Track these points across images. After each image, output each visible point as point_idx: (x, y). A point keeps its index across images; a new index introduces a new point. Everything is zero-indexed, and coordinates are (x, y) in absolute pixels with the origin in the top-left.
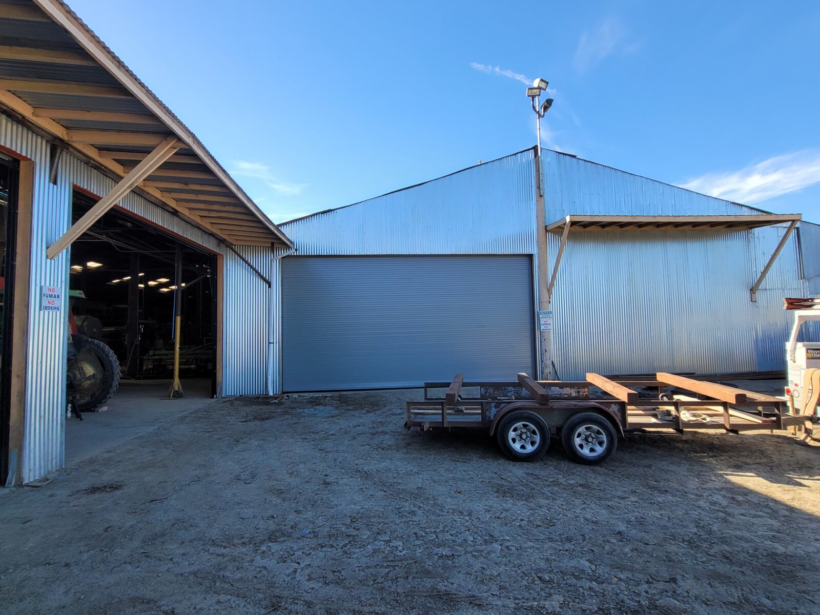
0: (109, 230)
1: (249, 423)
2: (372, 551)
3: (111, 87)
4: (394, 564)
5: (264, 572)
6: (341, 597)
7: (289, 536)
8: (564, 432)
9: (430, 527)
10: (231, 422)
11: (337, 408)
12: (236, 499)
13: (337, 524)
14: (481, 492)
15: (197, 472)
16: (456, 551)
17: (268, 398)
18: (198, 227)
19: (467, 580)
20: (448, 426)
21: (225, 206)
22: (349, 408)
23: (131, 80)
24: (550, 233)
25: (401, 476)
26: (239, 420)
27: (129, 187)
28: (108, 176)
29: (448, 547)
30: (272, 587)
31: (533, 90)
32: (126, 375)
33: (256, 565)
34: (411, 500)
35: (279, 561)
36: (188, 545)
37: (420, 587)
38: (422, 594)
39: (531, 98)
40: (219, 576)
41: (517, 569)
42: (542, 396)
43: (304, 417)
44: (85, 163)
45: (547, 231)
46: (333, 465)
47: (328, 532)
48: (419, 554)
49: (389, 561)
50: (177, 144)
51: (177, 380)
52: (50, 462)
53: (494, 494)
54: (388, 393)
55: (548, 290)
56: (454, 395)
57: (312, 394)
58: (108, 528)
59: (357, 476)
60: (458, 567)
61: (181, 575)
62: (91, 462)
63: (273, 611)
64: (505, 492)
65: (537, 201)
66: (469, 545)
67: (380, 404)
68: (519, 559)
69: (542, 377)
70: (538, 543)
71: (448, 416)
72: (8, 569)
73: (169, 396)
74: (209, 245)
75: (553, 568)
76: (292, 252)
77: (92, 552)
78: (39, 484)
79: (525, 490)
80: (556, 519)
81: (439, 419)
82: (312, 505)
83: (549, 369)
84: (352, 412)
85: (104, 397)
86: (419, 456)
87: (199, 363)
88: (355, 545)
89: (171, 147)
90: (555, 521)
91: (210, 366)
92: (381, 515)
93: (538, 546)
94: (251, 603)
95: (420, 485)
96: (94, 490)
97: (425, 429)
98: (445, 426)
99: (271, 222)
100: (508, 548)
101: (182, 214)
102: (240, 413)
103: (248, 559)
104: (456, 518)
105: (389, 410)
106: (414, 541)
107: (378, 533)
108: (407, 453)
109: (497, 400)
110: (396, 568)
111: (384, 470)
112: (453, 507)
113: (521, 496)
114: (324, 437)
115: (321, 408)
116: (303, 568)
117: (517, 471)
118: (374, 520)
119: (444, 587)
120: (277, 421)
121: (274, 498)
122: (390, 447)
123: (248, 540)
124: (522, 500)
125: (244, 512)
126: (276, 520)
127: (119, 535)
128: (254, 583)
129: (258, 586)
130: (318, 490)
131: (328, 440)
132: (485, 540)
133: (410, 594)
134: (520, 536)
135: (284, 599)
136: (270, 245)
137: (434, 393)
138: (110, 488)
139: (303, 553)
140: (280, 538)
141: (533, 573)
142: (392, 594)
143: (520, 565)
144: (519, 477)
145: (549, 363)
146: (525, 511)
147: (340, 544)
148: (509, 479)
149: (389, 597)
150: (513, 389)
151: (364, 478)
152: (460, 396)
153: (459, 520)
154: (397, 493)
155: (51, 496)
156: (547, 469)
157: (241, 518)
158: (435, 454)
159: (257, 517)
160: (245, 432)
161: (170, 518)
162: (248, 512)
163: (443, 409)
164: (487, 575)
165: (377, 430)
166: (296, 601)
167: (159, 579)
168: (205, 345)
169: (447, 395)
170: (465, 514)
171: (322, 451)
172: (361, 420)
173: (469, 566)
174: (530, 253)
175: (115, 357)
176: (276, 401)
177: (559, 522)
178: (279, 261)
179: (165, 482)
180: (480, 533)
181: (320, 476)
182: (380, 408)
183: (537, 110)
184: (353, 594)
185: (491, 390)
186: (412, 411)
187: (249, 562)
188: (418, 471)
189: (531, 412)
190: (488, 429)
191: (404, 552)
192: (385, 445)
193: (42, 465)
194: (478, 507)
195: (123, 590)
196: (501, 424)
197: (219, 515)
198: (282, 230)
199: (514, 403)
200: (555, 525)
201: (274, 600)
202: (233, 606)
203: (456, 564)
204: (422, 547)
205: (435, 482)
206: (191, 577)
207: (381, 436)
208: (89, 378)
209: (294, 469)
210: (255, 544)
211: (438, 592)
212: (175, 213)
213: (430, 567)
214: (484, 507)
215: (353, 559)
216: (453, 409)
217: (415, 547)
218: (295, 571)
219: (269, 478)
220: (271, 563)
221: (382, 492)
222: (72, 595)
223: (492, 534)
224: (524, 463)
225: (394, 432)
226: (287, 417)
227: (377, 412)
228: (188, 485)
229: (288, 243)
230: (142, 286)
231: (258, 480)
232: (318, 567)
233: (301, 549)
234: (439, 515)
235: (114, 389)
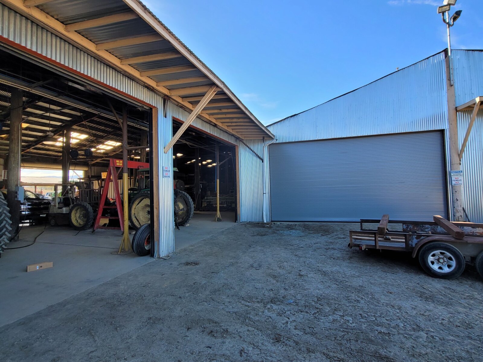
0: (186, 137)
1: (255, 237)
2: (332, 320)
3: (189, 65)
4: (347, 330)
5: (270, 319)
6: (315, 343)
7: (282, 302)
8: (478, 261)
9: (370, 312)
10: (246, 236)
11: (303, 232)
12: (252, 277)
13: (309, 300)
14: (407, 295)
15: (232, 261)
16: (391, 331)
17: (264, 224)
18: (226, 132)
19: (402, 352)
20: (379, 249)
21: (239, 119)
22: (310, 232)
23: (196, 60)
24: (460, 112)
25: (347, 277)
26: (250, 235)
27: (196, 115)
28: (186, 111)
29: (385, 327)
30: (275, 328)
31: (443, 7)
32: (196, 209)
33: (266, 315)
34: (356, 293)
35: (278, 315)
36: (231, 298)
37: (367, 349)
38: (369, 354)
39: (441, 14)
40: (247, 316)
41: (442, 353)
42: (458, 233)
43: (284, 236)
44: (177, 106)
45: (457, 111)
46: (304, 265)
47: (304, 303)
48: (364, 328)
49: (344, 328)
50: (216, 89)
51: (218, 212)
52: (169, 248)
53: (418, 298)
54: (334, 224)
55: (459, 155)
56: (384, 228)
57: (288, 223)
58: (195, 283)
59: (319, 274)
60: (394, 342)
61: (229, 312)
62: (185, 250)
63: (276, 342)
64: (426, 298)
65: (448, 90)
66: (401, 329)
67: (330, 231)
68: (443, 347)
69: (454, 219)
70: (458, 338)
71: (379, 242)
72: (158, 295)
73: (215, 220)
74: (232, 141)
75: (474, 359)
76: (274, 141)
77: (189, 293)
78: (166, 258)
79: (444, 299)
80: (474, 324)
81: (373, 243)
82: (294, 286)
83: (460, 213)
84: (312, 234)
85: (188, 219)
86: (359, 266)
87: (228, 204)
88: (321, 314)
89: (214, 91)
90: (473, 325)
91: (233, 205)
92: (336, 299)
93: (459, 341)
94: (265, 335)
95: (361, 284)
96: (187, 264)
97: (363, 249)
98: (377, 248)
99: (263, 125)
100: (432, 337)
101: (219, 126)
102: (250, 231)
103: (261, 311)
104: (389, 309)
105: (336, 235)
106: (360, 319)
107: (335, 310)
108: (351, 263)
109: (417, 233)
110: (349, 333)
111: (336, 272)
112: (387, 302)
113: (441, 303)
114: (297, 248)
115: (294, 231)
116: (291, 321)
117: (436, 285)
118: (332, 301)
119: (384, 353)
120: (270, 237)
121: (271, 279)
122: (338, 258)
123: (260, 300)
124: (442, 306)
125: (256, 285)
126: (274, 292)
127: (200, 287)
128: (265, 324)
129: (268, 327)
130: (296, 278)
131: (300, 250)
132: (414, 328)
133: (360, 351)
134: (442, 330)
135: (282, 337)
136: (262, 138)
137: (366, 226)
138: (194, 264)
139: (291, 313)
140: (277, 302)
141: (455, 358)
142: (348, 348)
143: (444, 351)
144: (438, 289)
145: (460, 209)
146: (445, 313)
147: (312, 312)
148: (429, 289)
149: (346, 350)
150: (429, 226)
151: (323, 275)
152: (387, 229)
153: (391, 311)
154: (346, 287)
155: (171, 264)
156: (462, 286)
157: (256, 288)
158: (370, 266)
159: (264, 289)
160: (253, 242)
161: (221, 282)
162: (259, 285)
163: (375, 237)
164: (417, 352)
165: (329, 247)
166: (289, 339)
167: (219, 312)
168: (230, 194)
169: (378, 228)
170: (396, 308)
171: (296, 256)
172: (318, 240)
173: (402, 343)
174: (442, 129)
175: (191, 200)
176: (268, 226)
177: (477, 327)
178: (267, 147)
179: (218, 264)
180: (409, 323)
181: (297, 271)
182: (330, 233)
183: (447, 21)
184: (323, 343)
185: (411, 227)
186: (353, 237)
187: (261, 312)
188: (359, 275)
189: (448, 244)
190: (411, 253)
191: (354, 325)
192: (335, 256)
193: (167, 250)
194: (407, 305)
195: (204, 314)
196: (422, 250)
197: (244, 284)
198: (268, 129)
199: (432, 237)
200: (473, 328)
201: (277, 336)
202: (256, 334)
203: (391, 339)
204: (365, 324)
205: (371, 283)
206: (234, 315)
207: (332, 251)
208: (181, 210)
209: (282, 264)
210: (264, 303)
211: (380, 355)
212: (215, 126)
213: (373, 337)
214: (410, 305)
215: (320, 323)
216: (383, 237)
217: (361, 323)
218: (287, 322)
219: (268, 268)
220: (274, 316)
221: (335, 285)
222: (183, 312)
223: (418, 325)
224: (441, 279)
225: (340, 249)
226: (275, 235)
227: (328, 236)
228: (228, 267)
229: (272, 136)
230: (200, 164)
231: (262, 269)
232: (300, 322)
233: (289, 310)
234: (376, 306)
235: (191, 216)
